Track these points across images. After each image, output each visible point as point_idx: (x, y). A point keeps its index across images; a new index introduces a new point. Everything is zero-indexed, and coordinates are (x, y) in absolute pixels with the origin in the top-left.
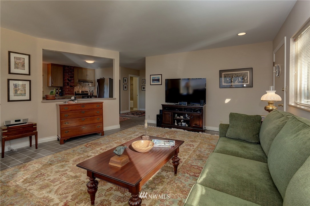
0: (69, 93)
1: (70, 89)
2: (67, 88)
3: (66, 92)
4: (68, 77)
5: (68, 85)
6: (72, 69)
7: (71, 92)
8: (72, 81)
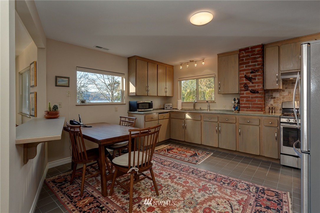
0: (249, 107)
1: (252, 98)
2: (245, 95)
3: (242, 104)
4: (246, 73)
5: (246, 90)
6: (257, 52)
7: (254, 104)
8: (258, 78)
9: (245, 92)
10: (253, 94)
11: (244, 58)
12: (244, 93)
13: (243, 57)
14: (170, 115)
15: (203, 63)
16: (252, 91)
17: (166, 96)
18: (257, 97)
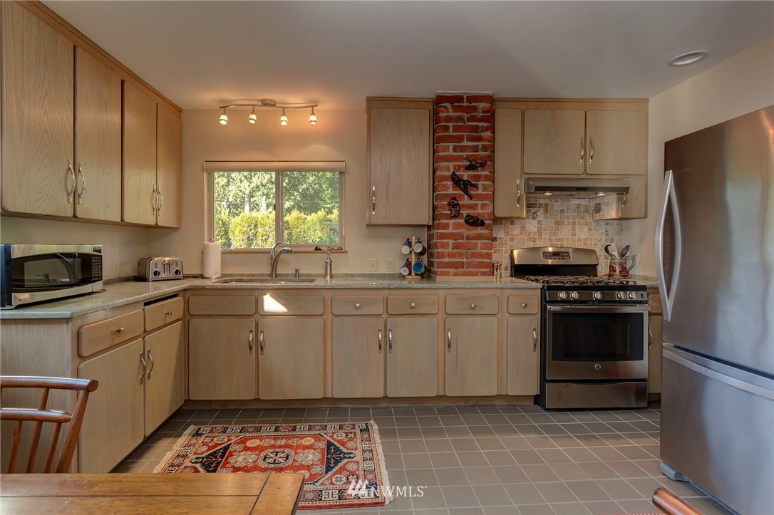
0: (461, 265)
1: (468, 238)
2: (451, 230)
3: (442, 256)
4: (455, 167)
5: (455, 217)
6: (482, 114)
7: (473, 255)
8: (483, 185)
9: (451, 222)
10: (470, 227)
11: (450, 125)
12: (448, 224)
13: (448, 119)
14: (187, 303)
15: (313, 118)
16: (471, 219)
17: (156, 227)
18: (479, 237)
